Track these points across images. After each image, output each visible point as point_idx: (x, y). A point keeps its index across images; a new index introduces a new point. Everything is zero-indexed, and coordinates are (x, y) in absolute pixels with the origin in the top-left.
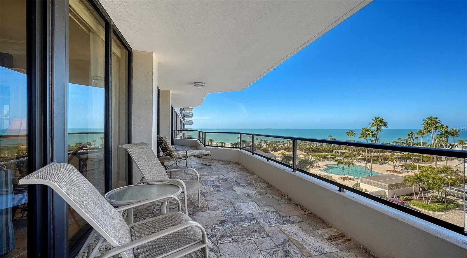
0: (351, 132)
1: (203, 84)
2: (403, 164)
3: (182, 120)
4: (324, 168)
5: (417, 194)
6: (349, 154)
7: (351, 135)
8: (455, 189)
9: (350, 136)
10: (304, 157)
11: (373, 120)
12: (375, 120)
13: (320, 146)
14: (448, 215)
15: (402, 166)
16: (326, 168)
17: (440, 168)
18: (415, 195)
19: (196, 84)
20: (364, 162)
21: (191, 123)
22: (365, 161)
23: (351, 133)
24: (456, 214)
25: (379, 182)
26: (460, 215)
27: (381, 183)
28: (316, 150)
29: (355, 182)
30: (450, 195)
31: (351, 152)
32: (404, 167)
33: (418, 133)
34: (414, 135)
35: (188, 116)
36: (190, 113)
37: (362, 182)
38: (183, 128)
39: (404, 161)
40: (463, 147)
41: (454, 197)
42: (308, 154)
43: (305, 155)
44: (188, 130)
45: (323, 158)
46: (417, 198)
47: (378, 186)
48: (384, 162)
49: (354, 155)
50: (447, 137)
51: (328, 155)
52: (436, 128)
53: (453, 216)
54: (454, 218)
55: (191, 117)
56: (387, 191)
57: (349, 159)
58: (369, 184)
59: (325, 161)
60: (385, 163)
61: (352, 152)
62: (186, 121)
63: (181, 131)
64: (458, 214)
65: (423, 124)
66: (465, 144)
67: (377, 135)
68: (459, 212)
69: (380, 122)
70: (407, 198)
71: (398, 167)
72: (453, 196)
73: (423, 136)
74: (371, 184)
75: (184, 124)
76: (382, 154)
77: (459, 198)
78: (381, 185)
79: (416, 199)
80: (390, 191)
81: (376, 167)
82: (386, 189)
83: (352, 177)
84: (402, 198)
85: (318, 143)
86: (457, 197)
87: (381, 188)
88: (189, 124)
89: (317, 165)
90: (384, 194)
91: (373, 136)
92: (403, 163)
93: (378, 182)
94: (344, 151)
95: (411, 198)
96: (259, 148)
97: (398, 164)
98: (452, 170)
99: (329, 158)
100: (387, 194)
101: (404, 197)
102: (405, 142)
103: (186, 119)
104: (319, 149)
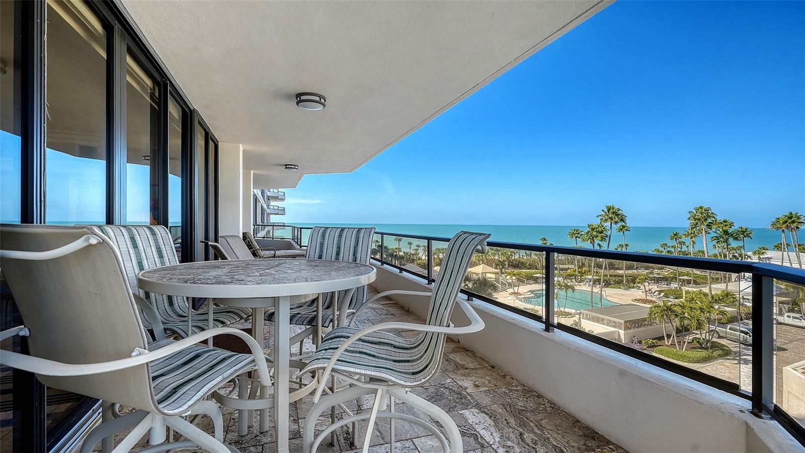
0: (577, 231)
1: (296, 167)
2: (663, 289)
3: (265, 207)
4: (526, 296)
5: (669, 336)
6: (574, 271)
7: (576, 237)
8: (728, 328)
9: (574, 238)
10: (494, 277)
11: (603, 211)
12: (606, 211)
13: (525, 257)
14: (710, 368)
15: (660, 292)
16: (530, 296)
17: (717, 295)
18: (666, 338)
19: (287, 166)
20: (598, 286)
21: (282, 212)
22: (600, 284)
23: (576, 233)
24: (722, 365)
25: (611, 316)
26: (728, 367)
27: (613, 318)
28: (517, 265)
29: (576, 318)
30: (723, 337)
31: (576, 268)
32: (663, 294)
33: (685, 235)
34: (680, 238)
35: (276, 198)
36: (280, 193)
37: (584, 319)
38: (265, 221)
39: (667, 285)
40: (759, 258)
41: (729, 340)
42: (501, 271)
43: (496, 273)
44: (277, 224)
45: (528, 279)
46: (670, 343)
47: (609, 324)
48: (632, 285)
49: (582, 274)
50: (726, 241)
51: (536, 273)
52: (710, 226)
53: (717, 368)
54: (718, 371)
55: (283, 200)
56: (622, 332)
57: (574, 280)
58: (594, 321)
59: (531, 284)
60: (634, 288)
61: (578, 269)
62: (272, 207)
63: (263, 227)
64: (725, 366)
65: (689, 218)
66: (762, 253)
67: (610, 236)
68: (728, 363)
69: (615, 215)
70: (653, 343)
71: (654, 293)
72: (727, 339)
73: (693, 239)
74: (598, 320)
75: (269, 214)
76: (634, 271)
77: (735, 342)
78: (615, 322)
79: (667, 344)
80: (626, 332)
81: (616, 294)
82: (621, 329)
83: (573, 311)
84: (645, 343)
85: (522, 252)
86: (732, 341)
87: (614, 327)
88: (278, 214)
89: (516, 291)
90: (617, 338)
91: (603, 239)
92: (664, 286)
93: (610, 318)
94: (566, 266)
95: (659, 343)
96: (413, 261)
97: (655, 288)
98: (733, 298)
99: (538, 278)
100: (622, 337)
101: (649, 341)
102: (673, 250)
103: (273, 203)
104: (523, 263)
